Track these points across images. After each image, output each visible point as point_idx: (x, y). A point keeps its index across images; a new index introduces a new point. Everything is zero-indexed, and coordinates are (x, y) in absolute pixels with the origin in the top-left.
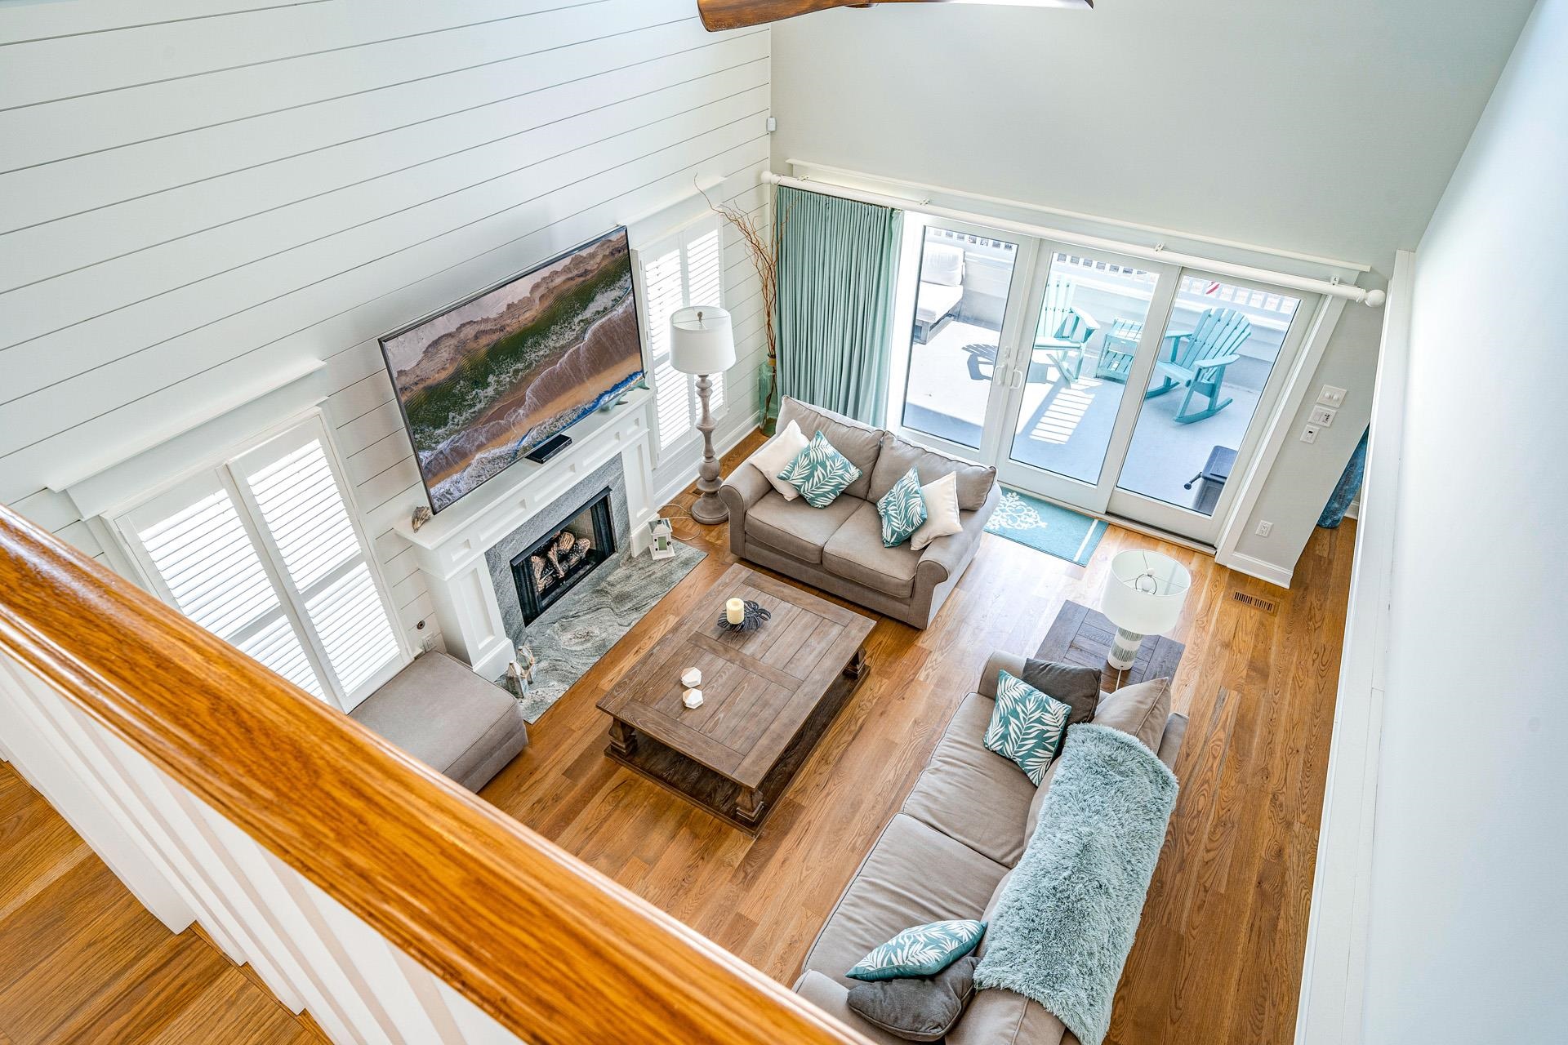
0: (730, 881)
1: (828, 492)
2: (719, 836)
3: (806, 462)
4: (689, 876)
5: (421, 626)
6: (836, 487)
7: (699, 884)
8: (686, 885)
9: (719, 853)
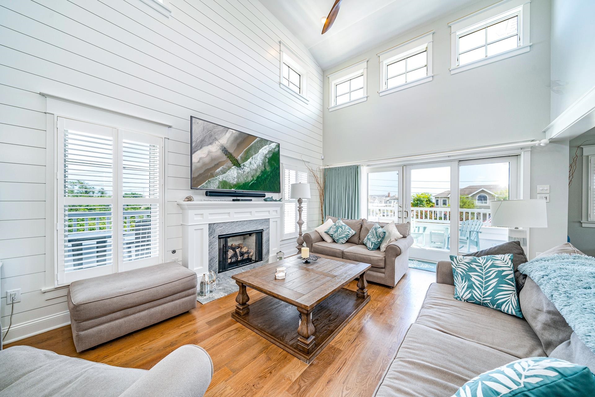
0: (288, 390)
1: (344, 237)
2: (284, 360)
3: (335, 227)
4: (258, 384)
5: (174, 252)
6: (347, 235)
7: (264, 390)
8: (255, 389)
9: (283, 371)
